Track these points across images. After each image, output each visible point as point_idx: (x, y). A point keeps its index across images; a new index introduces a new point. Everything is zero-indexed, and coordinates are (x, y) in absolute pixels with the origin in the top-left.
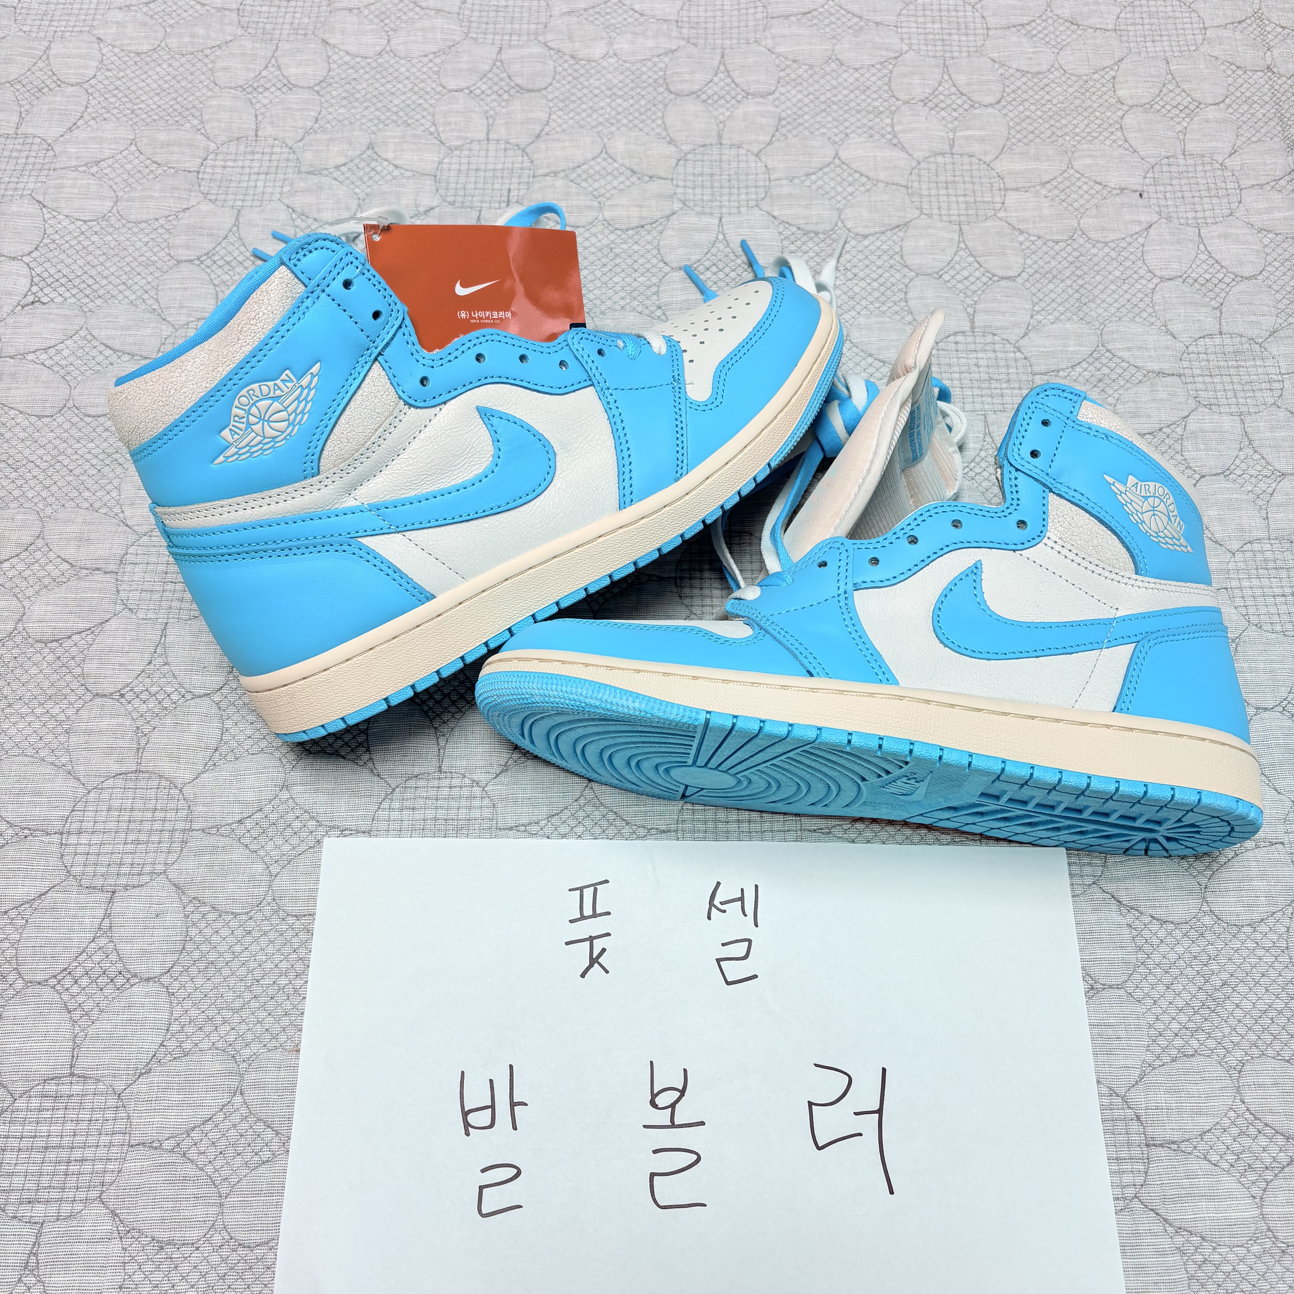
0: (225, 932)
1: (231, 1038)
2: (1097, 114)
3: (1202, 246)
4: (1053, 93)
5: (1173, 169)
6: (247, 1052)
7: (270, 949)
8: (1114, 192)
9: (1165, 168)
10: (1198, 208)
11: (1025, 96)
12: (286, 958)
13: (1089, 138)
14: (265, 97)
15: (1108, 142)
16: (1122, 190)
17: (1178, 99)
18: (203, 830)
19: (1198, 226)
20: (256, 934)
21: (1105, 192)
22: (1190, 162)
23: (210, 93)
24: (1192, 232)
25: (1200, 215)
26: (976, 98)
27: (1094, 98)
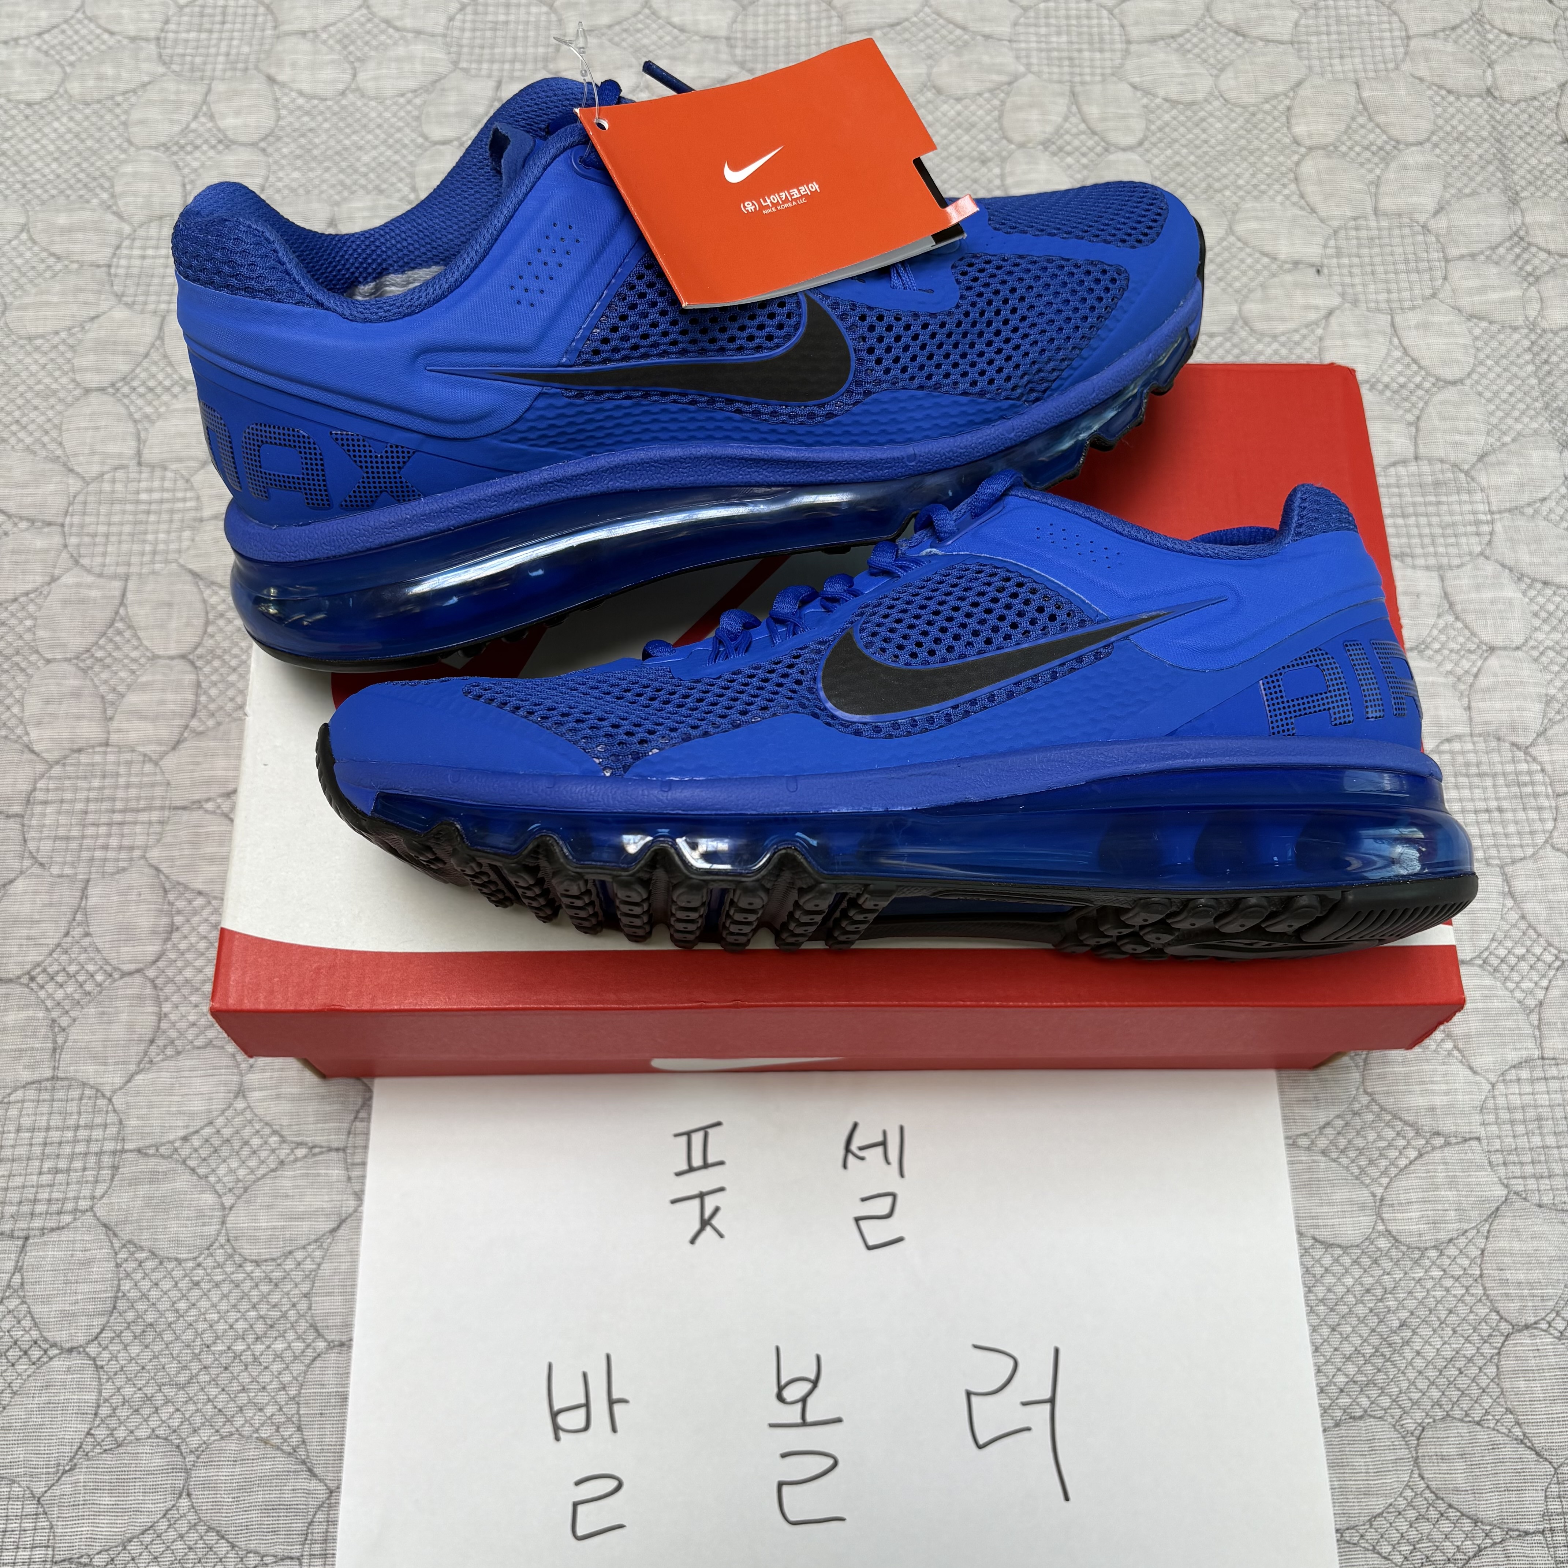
0: (166, 1285)
1: (175, 1423)
2: (1266, 159)
3: (1396, 341)
4: (1212, 131)
5: (1363, 233)
6: (194, 1441)
7: (224, 1306)
8: (1287, 266)
9: (1353, 233)
10: (1393, 286)
11: (1175, 135)
12: (244, 1317)
13: (1255, 193)
14: (195, 159)
15: (1279, 198)
16: (1296, 263)
17: (1371, 137)
18: (139, 1151)
19: (1392, 313)
20: (205, 1286)
21: (1274, 267)
22: (1384, 223)
23: (123, 156)
24: (1384, 320)
25: (1394, 296)
26: (1113, 137)
27: (1263, 136)
